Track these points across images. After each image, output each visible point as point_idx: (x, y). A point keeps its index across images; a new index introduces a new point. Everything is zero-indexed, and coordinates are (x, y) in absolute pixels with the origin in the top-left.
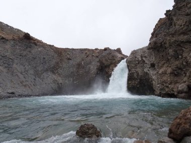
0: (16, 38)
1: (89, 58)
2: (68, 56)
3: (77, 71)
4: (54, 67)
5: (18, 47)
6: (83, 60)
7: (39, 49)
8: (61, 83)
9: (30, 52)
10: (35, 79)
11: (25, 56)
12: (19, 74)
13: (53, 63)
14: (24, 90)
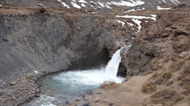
0: (33, 12)
1: (99, 28)
2: (79, 28)
3: (87, 44)
4: (67, 40)
5: (36, 23)
6: (93, 30)
7: (52, 20)
8: (73, 58)
9: (46, 26)
10: (53, 56)
11: (43, 31)
12: (43, 53)
13: (65, 35)
14: (49, 67)
